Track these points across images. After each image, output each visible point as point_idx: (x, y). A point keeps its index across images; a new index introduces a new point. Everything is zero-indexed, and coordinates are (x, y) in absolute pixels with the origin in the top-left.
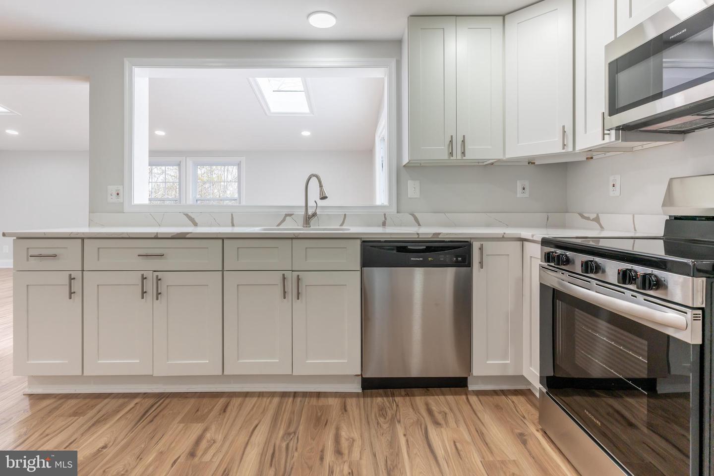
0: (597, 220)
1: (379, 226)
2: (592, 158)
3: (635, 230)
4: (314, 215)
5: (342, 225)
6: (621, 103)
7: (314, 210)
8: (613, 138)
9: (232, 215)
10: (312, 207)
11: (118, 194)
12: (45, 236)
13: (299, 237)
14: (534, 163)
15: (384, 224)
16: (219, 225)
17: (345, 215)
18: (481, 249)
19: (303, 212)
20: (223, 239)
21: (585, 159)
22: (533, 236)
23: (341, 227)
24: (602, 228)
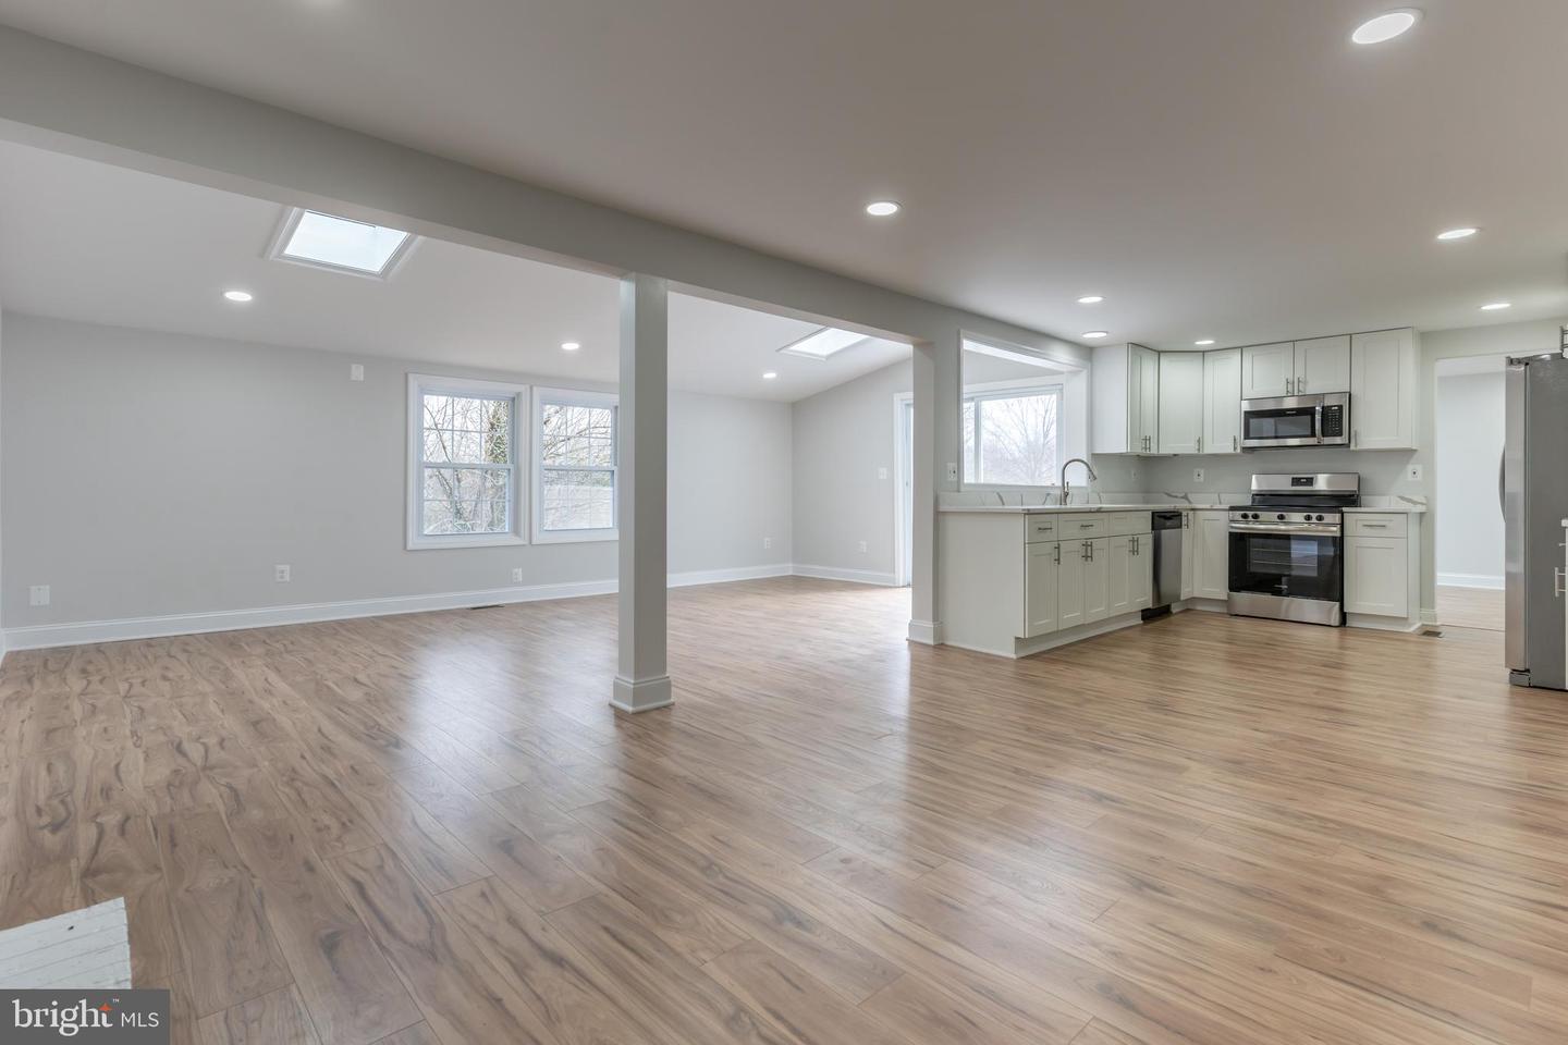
6: (1252, 436)
11: (954, 472)
18: (1186, 516)
24: (1190, 502)
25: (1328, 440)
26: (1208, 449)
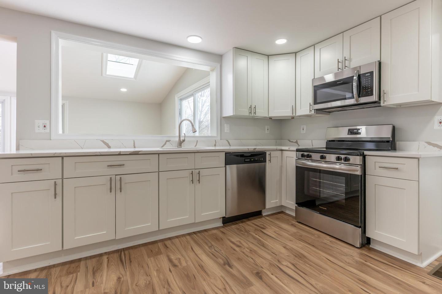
0: (297, 142)
1: (213, 146)
2: (294, 118)
3: (313, 146)
4: (184, 141)
5: (195, 146)
6: (318, 101)
7: (184, 138)
8: (313, 112)
9: (134, 141)
10: (183, 136)
11: (45, 126)
12: (32, 156)
13: (199, 152)
14: (272, 119)
15: (215, 146)
16: (126, 147)
17: (197, 141)
18: (270, 154)
19: (177, 139)
20: (159, 154)
21: (291, 118)
22: (289, 148)
23: (195, 147)
24: (299, 145)
25: (363, 100)
26: (299, 113)
